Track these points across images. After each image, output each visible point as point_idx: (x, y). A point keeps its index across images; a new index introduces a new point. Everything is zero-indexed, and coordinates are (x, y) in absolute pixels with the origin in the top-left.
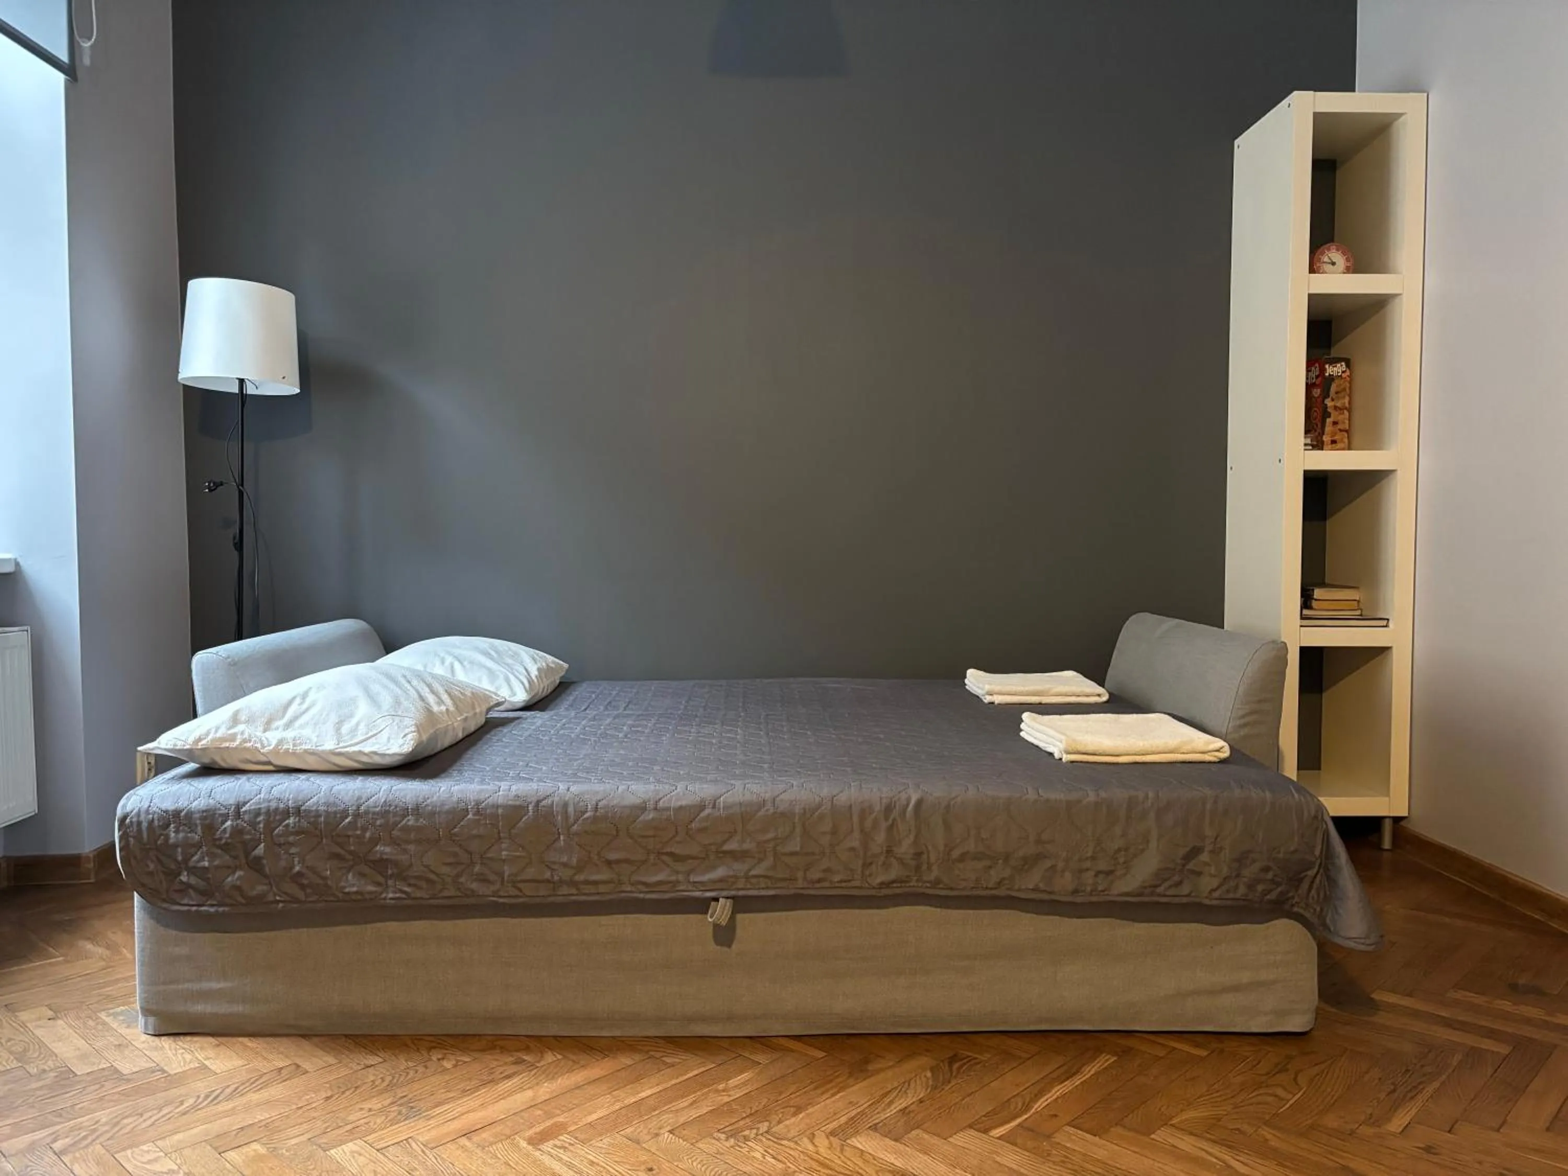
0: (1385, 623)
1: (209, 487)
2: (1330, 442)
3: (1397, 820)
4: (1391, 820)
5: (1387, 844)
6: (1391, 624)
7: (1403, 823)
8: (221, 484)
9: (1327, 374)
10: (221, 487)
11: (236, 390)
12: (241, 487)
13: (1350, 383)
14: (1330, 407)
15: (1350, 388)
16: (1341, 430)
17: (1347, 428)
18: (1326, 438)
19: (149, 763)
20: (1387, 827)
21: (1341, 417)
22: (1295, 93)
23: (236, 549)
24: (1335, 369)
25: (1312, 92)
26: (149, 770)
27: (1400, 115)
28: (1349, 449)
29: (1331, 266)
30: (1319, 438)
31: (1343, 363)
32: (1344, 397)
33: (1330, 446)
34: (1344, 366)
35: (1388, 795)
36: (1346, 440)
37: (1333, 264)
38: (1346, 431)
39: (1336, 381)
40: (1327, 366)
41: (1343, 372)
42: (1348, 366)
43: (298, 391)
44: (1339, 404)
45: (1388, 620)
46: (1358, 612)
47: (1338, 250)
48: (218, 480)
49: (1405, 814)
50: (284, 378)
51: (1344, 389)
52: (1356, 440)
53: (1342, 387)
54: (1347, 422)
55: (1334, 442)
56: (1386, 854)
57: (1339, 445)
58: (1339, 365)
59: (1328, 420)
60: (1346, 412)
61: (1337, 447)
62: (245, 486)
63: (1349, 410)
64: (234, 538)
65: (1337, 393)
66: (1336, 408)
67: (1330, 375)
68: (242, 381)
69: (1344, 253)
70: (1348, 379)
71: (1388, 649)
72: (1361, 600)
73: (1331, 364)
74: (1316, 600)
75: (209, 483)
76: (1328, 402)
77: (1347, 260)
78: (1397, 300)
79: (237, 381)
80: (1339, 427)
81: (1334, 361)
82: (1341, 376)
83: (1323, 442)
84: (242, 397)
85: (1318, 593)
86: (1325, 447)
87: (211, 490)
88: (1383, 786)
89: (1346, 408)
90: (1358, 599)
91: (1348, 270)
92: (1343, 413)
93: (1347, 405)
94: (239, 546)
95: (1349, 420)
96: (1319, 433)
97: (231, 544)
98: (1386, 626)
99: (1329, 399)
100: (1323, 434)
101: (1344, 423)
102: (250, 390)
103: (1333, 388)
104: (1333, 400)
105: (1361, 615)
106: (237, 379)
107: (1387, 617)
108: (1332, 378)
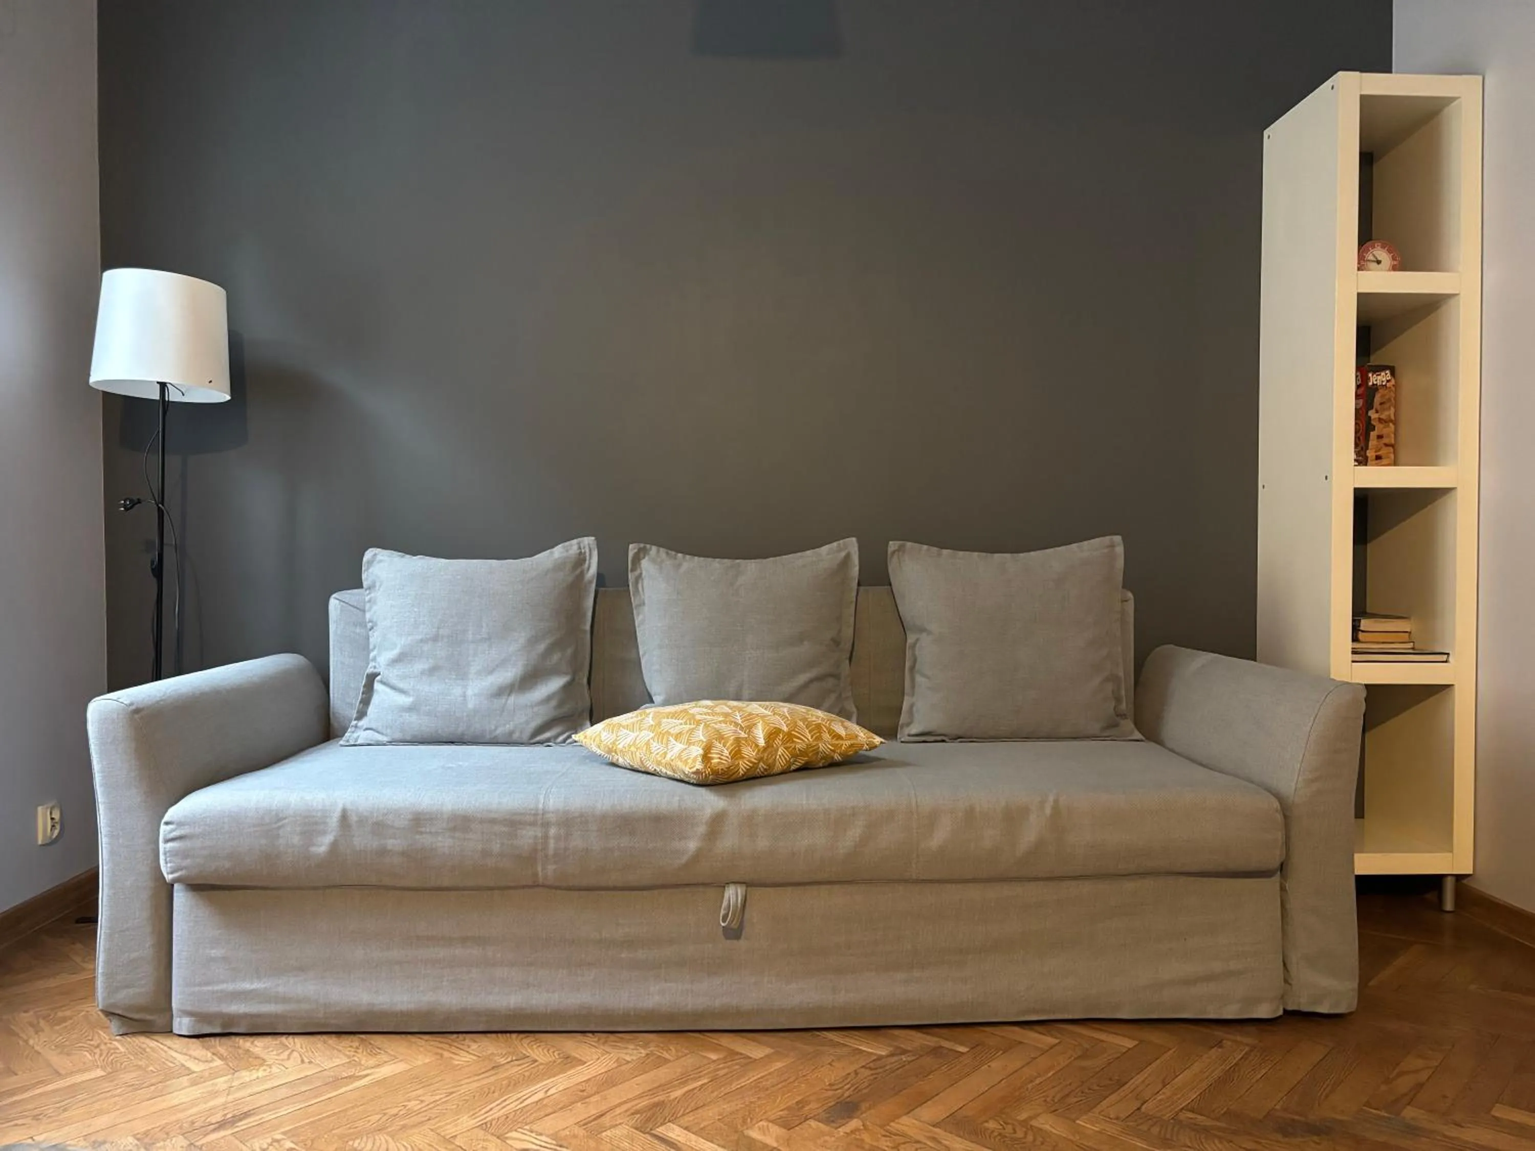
0: (1444, 658)
1: (125, 506)
2: (1374, 457)
3: (1459, 878)
4: (1453, 879)
5: (1449, 905)
6: (1451, 659)
7: (1465, 881)
8: (139, 501)
9: (1370, 384)
10: (139, 505)
11: (156, 396)
12: (160, 505)
13: (1395, 393)
14: (1375, 419)
15: (1395, 399)
16: (1386, 445)
17: (1393, 442)
18: (1370, 454)
19: (52, 819)
20: (1449, 886)
21: (1385, 431)
22: (1340, 73)
23: (155, 576)
24: (1379, 377)
25: (1358, 73)
26: (53, 826)
27: (1451, 100)
28: (1395, 463)
29: (1375, 264)
30: (1362, 453)
31: (1388, 372)
32: (1389, 408)
33: (1374, 462)
34: (1389, 375)
35: (1451, 851)
36: (1392, 456)
37: (1379, 262)
38: (1392, 446)
39: (1380, 391)
40: (1370, 375)
41: (1388, 381)
42: (1393, 374)
43: (228, 398)
44: (1383, 417)
45: (1448, 654)
46: (1410, 645)
47: (1383, 247)
48: (135, 498)
49: (1471, 872)
50: (210, 382)
51: (1389, 400)
52: (1403, 455)
53: (1387, 397)
54: (1393, 436)
55: (1378, 458)
56: (1448, 917)
57: (1384, 461)
58: (1383, 374)
59: (1373, 435)
60: (1391, 424)
61: (1383, 463)
62: (165, 504)
63: (1395, 423)
64: (152, 563)
65: (1381, 404)
66: (1380, 420)
67: (1373, 384)
68: (163, 386)
69: (1389, 251)
70: (1393, 389)
71: (1448, 687)
72: (1412, 632)
73: (1374, 372)
74: (1363, 631)
75: (125, 501)
76: (1372, 414)
77: (1394, 259)
78: (1452, 302)
79: (158, 386)
80: (1385, 440)
81: (1378, 369)
82: (1386, 385)
83: (1366, 458)
84: (164, 404)
85: (1365, 624)
86: (1369, 462)
87: (127, 509)
88: (1445, 841)
89: (1391, 421)
90: (1408, 630)
91: (1394, 268)
92: (1388, 426)
93: (1393, 417)
94: (158, 571)
95: (1395, 434)
96: (1362, 448)
97: (150, 570)
98: (1446, 662)
99: (1374, 411)
100: (1367, 448)
101: (1388, 436)
102: (174, 396)
103: (1377, 399)
104: (1377, 412)
105: (1413, 649)
106: (158, 383)
107: (1447, 652)
108: (1375, 388)
